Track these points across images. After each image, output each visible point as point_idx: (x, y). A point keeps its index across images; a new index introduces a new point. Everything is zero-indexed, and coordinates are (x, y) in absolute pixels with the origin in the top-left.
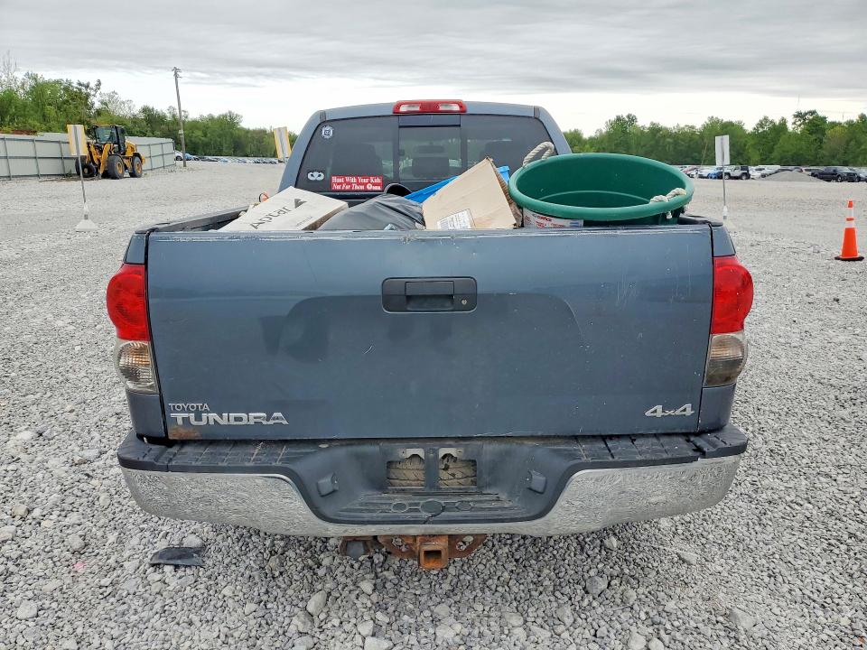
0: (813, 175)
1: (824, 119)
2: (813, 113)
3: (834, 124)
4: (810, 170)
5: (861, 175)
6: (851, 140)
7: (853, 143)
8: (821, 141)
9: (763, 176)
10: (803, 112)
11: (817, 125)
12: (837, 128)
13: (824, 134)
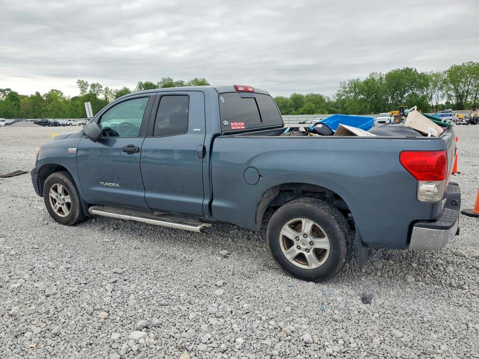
0: (35, 123)
1: (16, 93)
2: (8, 90)
3: (23, 97)
4: (32, 121)
5: (60, 123)
6: (35, 105)
7: (36, 106)
8: (18, 105)
9: (7, 124)
10: (3, 89)
11: (14, 97)
12: (25, 99)
13: (19, 102)
